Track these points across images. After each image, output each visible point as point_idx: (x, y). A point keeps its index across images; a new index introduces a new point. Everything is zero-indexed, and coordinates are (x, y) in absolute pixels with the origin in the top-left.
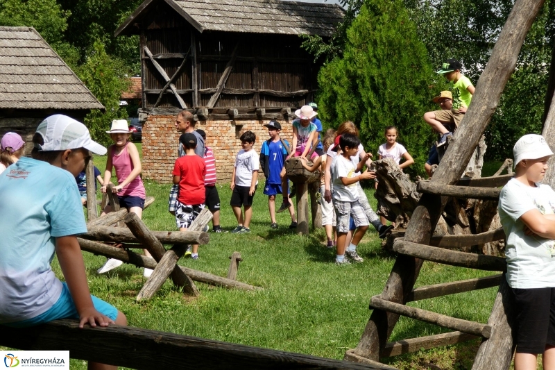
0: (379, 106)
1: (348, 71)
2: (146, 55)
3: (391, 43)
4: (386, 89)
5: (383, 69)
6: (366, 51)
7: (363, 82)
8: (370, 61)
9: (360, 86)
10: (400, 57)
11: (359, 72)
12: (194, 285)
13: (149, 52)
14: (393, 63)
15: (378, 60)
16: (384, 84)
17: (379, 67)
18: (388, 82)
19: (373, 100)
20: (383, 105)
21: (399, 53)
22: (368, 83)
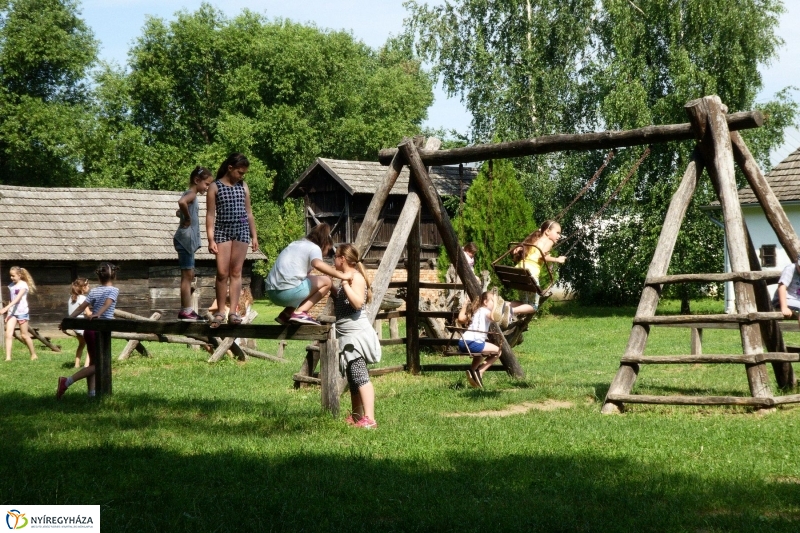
0: (488, 255)
1: (465, 227)
2: (309, 214)
3: (499, 204)
4: (494, 240)
5: (493, 225)
6: (480, 210)
7: (476, 235)
8: (483, 218)
9: (474, 239)
10: (508, 215)
11: (473, 227)
12: (246, 356)
13: (311, 211)
14: (501, 220)
15: (489, 218)
16: (493, 237)
17: (489, 223)
18: (496, 236)
19: (483, 250)
20: (491, 255)
21: (507, 211)
22: (480, 236)
